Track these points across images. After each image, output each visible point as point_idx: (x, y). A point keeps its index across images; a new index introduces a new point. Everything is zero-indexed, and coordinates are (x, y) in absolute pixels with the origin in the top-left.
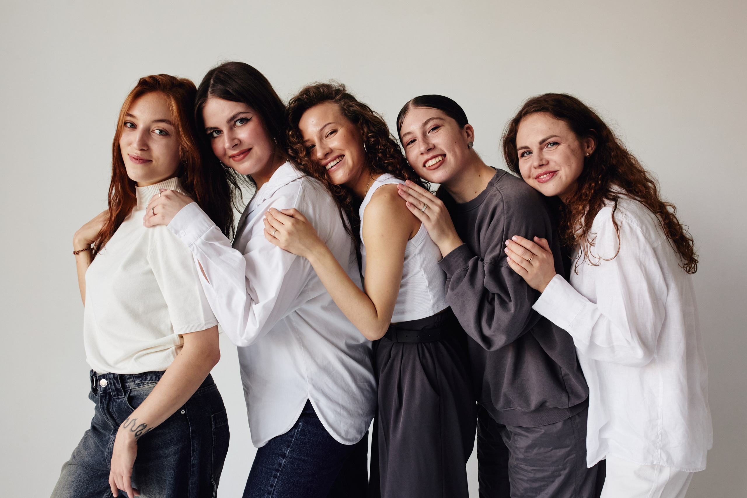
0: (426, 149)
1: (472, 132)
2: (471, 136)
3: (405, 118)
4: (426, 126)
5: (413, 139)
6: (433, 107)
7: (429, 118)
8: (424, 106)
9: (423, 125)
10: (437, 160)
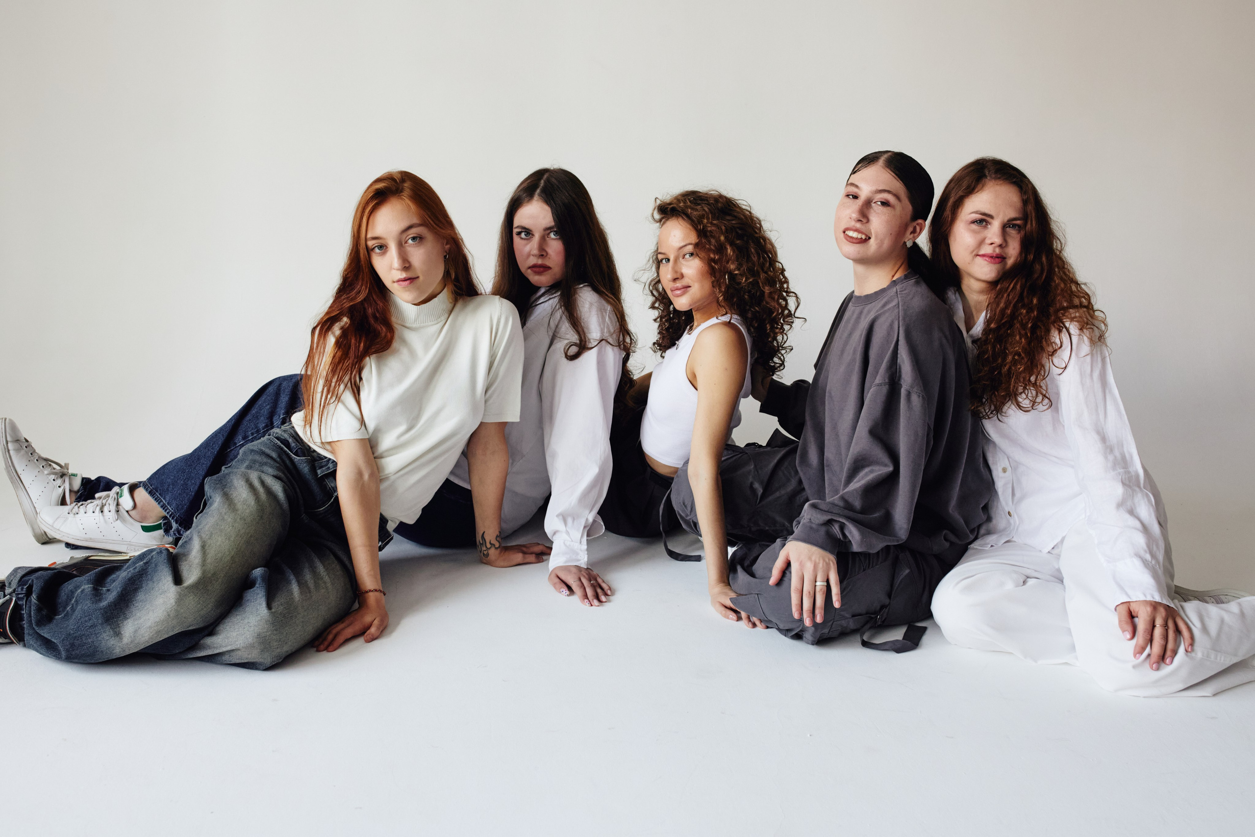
0: (857, 218)
1: (920, 231)
2: (916, 235)
3: (866, 168)
4: (877, 194)
5: (856, 195)
6: (901, 180)
7: (887, 189)
8: (893, 172)
9: (875, 191)
10: (860, 236)
